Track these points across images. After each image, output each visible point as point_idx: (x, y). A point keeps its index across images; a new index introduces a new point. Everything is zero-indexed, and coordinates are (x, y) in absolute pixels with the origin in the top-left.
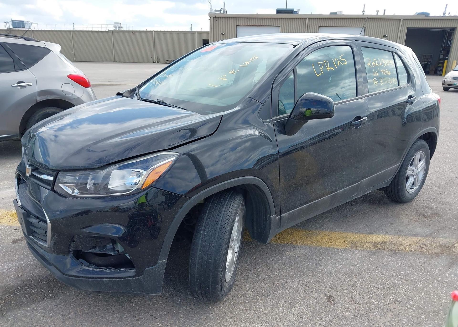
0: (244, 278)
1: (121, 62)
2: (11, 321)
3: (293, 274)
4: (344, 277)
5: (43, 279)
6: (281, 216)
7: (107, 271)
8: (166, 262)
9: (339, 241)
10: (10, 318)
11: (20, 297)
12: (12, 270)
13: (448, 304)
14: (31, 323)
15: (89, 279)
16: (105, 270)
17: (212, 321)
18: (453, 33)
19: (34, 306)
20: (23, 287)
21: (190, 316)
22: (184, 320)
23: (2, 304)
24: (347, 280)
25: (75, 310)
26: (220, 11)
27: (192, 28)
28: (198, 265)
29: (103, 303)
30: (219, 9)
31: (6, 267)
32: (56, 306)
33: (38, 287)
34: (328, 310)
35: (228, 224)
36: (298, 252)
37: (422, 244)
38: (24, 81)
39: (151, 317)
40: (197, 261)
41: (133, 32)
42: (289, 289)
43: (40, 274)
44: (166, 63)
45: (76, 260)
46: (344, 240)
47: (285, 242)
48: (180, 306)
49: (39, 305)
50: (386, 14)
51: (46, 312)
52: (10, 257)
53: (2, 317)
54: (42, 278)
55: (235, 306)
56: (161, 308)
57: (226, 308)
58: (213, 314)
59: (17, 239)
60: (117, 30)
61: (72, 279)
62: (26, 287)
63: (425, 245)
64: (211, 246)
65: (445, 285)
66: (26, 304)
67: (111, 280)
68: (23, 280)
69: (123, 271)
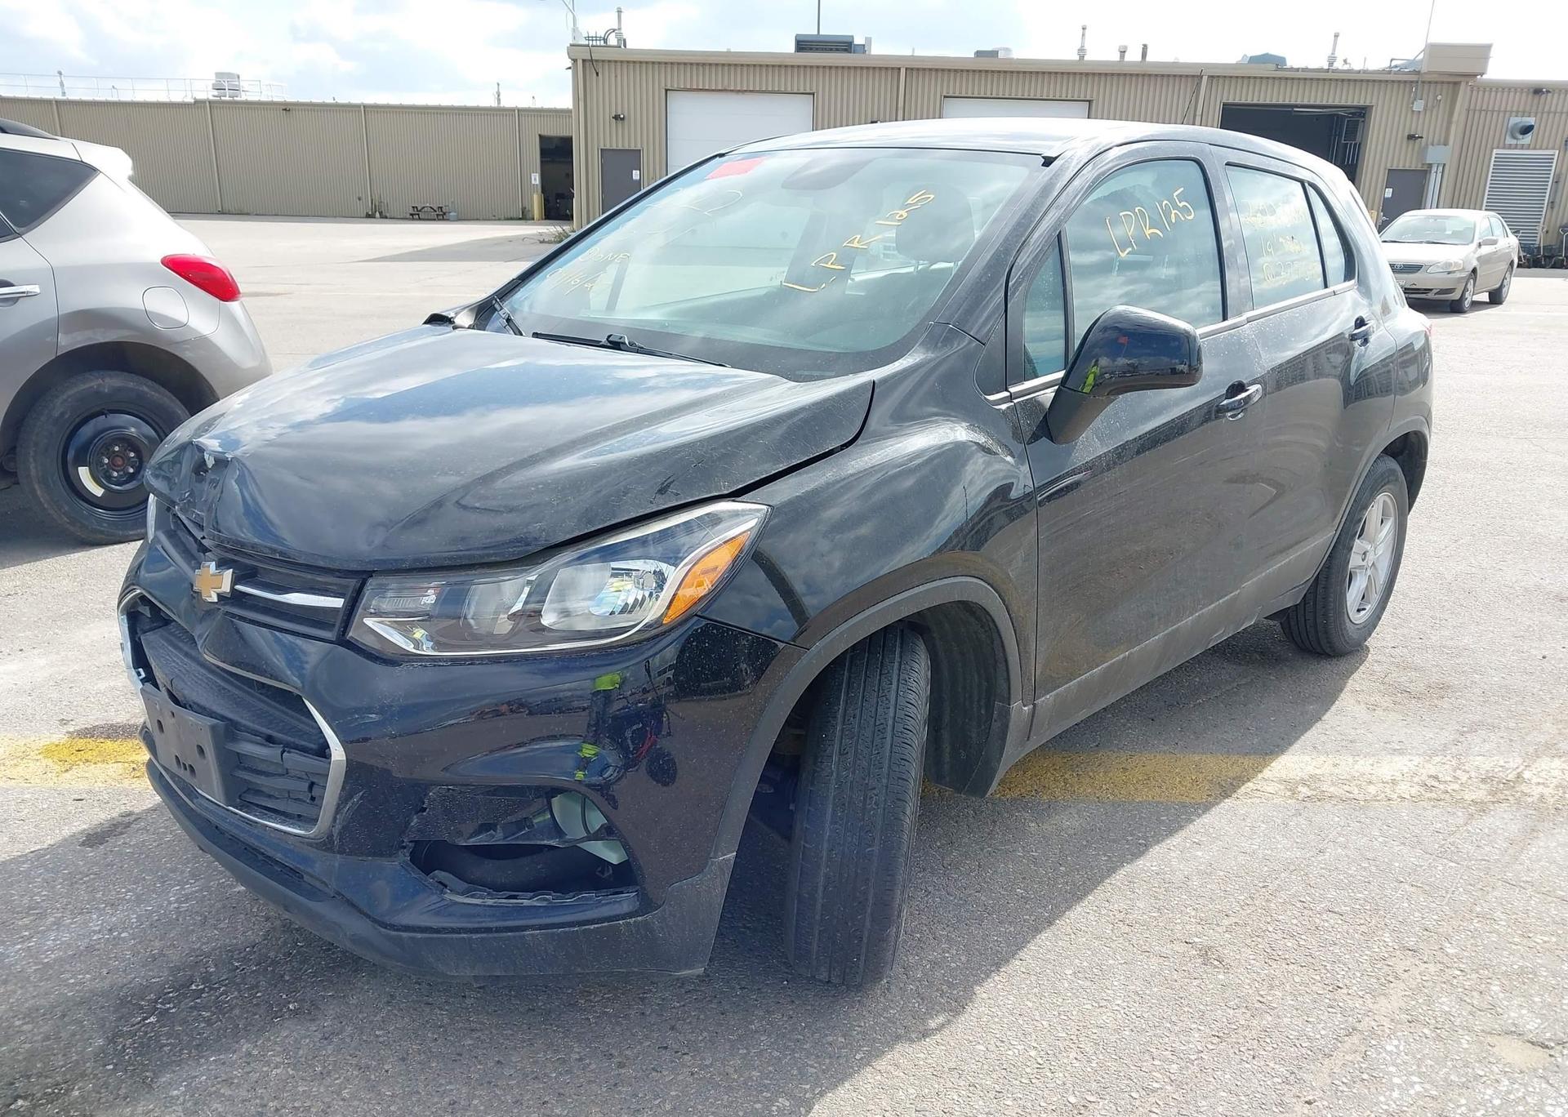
0: (923, 911)
1: (248, 214)
2: (181, 1099)
3: (1071, 888)
4: (1228, 889)
5: (244, 958)
6: (1034, 705)
7: (534, 902)
8: (732, 862)
9: (1180, 781)
10: (176, 1092)
11: (184, 1022)
12: (123, 935)
13: (1556, 947)
14: (258, 1101)
15: (474, 936)
16: (526, 902)
17: (865, 1049)
18: (1361, 125)
19: (248, 1045)
20: (182, 986)
21: (790, 1040)
22: (776, 1054)
23: (128, 1048)
24: (1243, 898)
25: (398, 1048)
26: (604, 39)
27: (501, 97)
28: (828, 866)
29: (485, 1021)
30: (601, 34)
31: (95, 926)
32: (326, 1039)
33: (238, 984)
34: (1213, 989)
35: (915, 732)
36: (1068, 821)
37: (1430, 777)
38: (9, 280)
39: (664, 1052)
40: (825, 853)
41: (287, 108)
42: (1073, 936)
43: (228, 940)
44: (413, 219)
45: (423, 875)
46: (1194, 778)
47: (1016, 794)
48: (747, 1011)
49: (263, 1043)
50: (1149, 58)
51: (299, 1061)
52: (94, 890)
53: (146, 1090)
54: (242, 955)
55: (922, 999)
56: (688, 1021)
57: (897, 1006)
58: (859, 1026)
59: (99, 830)
60: (227, 98)
61: (412, 938)
62: (194, 987)
63: (1436, 778)
64: (868, 802)
65: (1530, 891)
66: (216, 1041)
67: (553, 933)
68: (175, 966)
69: (591, 898)
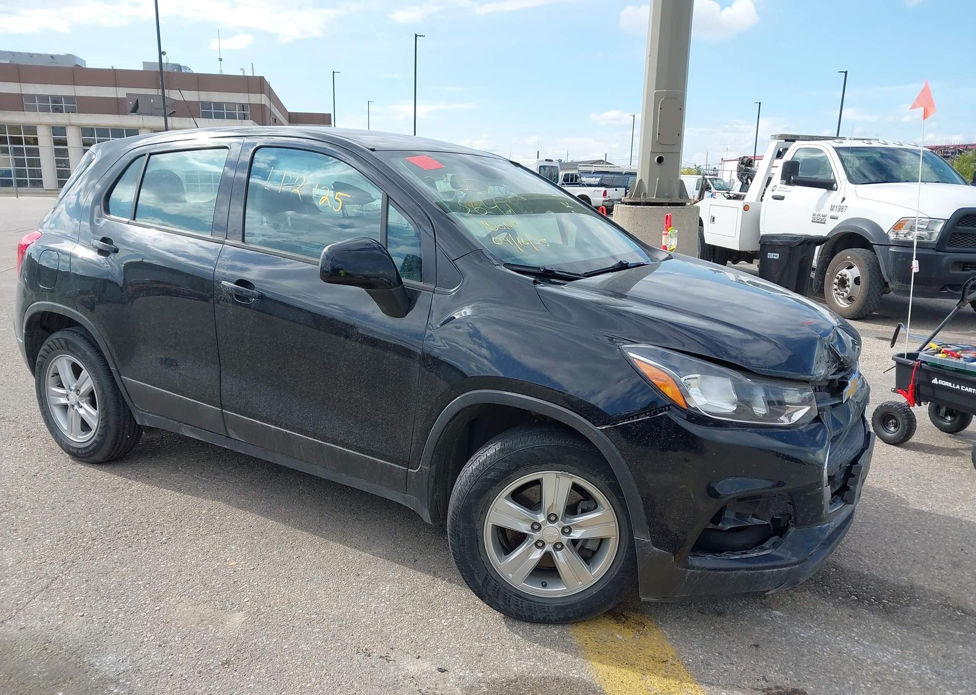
10: (906, 579)
19: (866, 572)
20: (860, 600)
31: (860, 649)
43: (818, 601)
49: (859, 569)
53: (914, 586)
62: (856, 599)
66: (873, 580)
68: (852, 611)
